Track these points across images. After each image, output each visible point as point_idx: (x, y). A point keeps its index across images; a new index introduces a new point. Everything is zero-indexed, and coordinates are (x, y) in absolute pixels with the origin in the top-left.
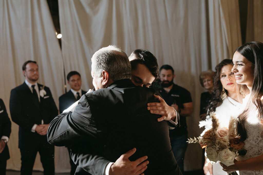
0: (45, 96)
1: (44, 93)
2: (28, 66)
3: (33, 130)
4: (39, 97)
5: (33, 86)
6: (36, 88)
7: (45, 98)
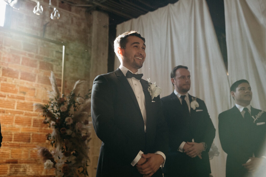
0: (197, 108)
1: (196, 106)
2: (178, 72)
3: (181, 149)
4: (190, 109)
5: (183, 97)
6: (187, 99)
7: (197, 111)
